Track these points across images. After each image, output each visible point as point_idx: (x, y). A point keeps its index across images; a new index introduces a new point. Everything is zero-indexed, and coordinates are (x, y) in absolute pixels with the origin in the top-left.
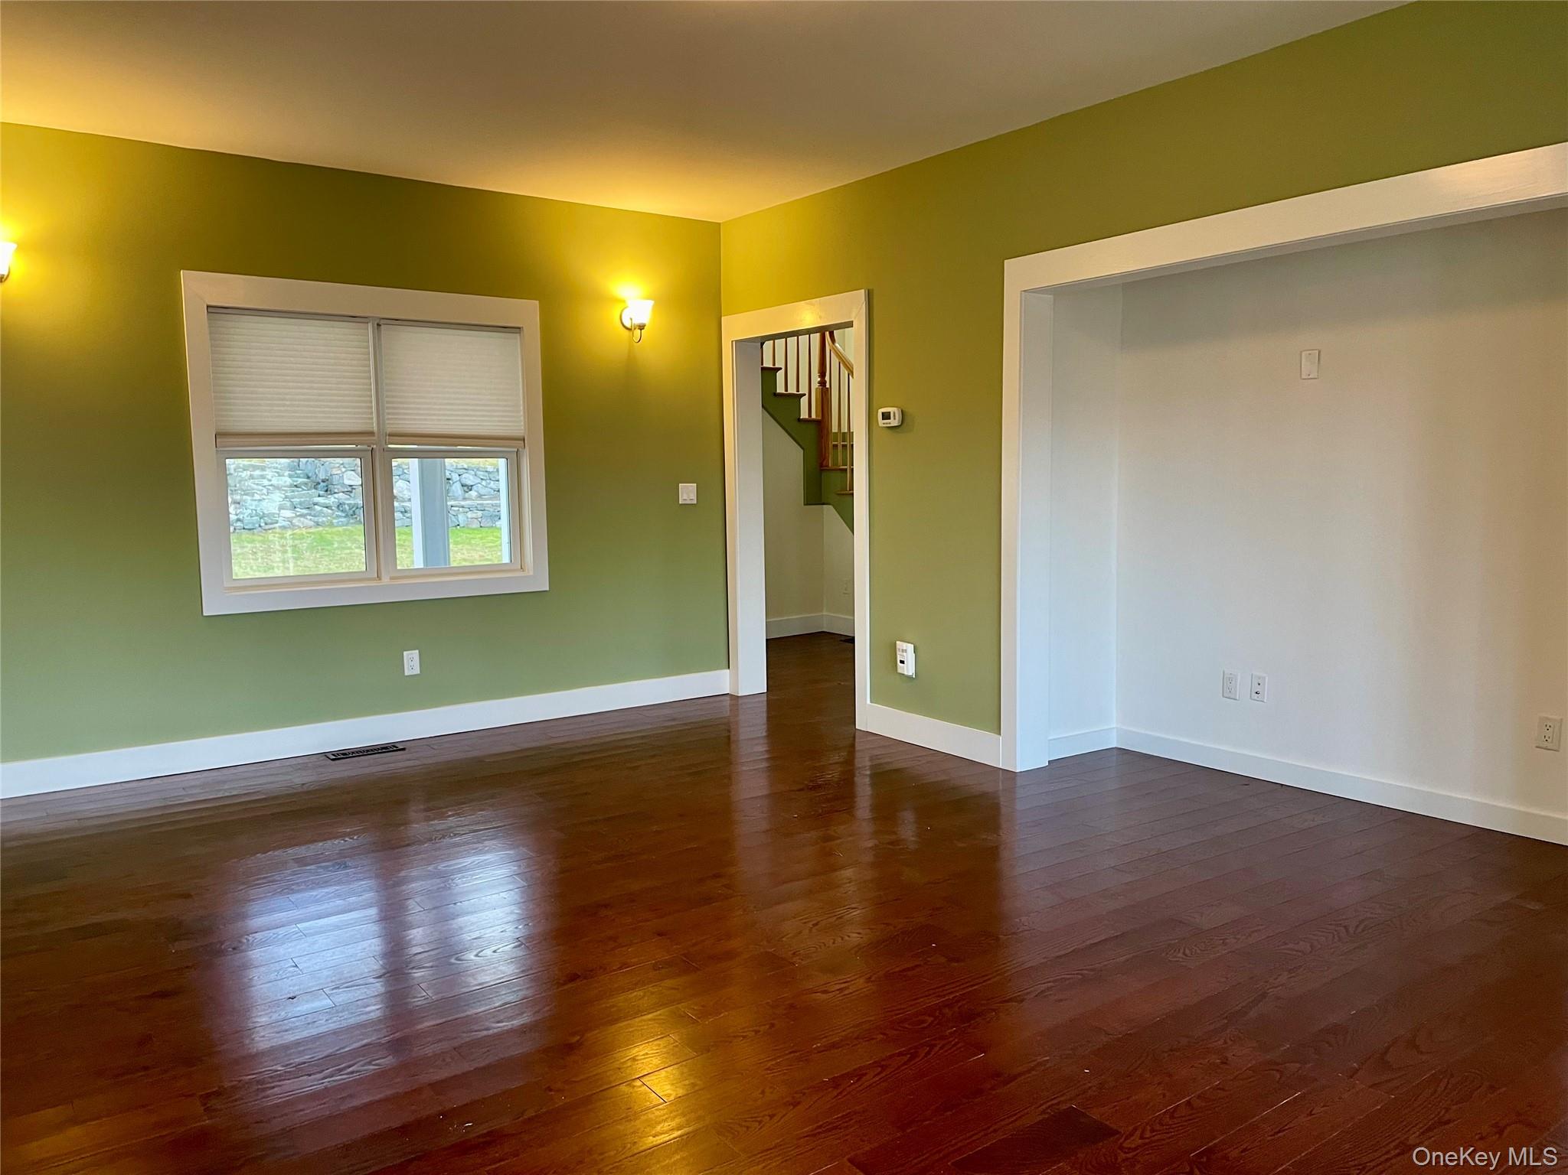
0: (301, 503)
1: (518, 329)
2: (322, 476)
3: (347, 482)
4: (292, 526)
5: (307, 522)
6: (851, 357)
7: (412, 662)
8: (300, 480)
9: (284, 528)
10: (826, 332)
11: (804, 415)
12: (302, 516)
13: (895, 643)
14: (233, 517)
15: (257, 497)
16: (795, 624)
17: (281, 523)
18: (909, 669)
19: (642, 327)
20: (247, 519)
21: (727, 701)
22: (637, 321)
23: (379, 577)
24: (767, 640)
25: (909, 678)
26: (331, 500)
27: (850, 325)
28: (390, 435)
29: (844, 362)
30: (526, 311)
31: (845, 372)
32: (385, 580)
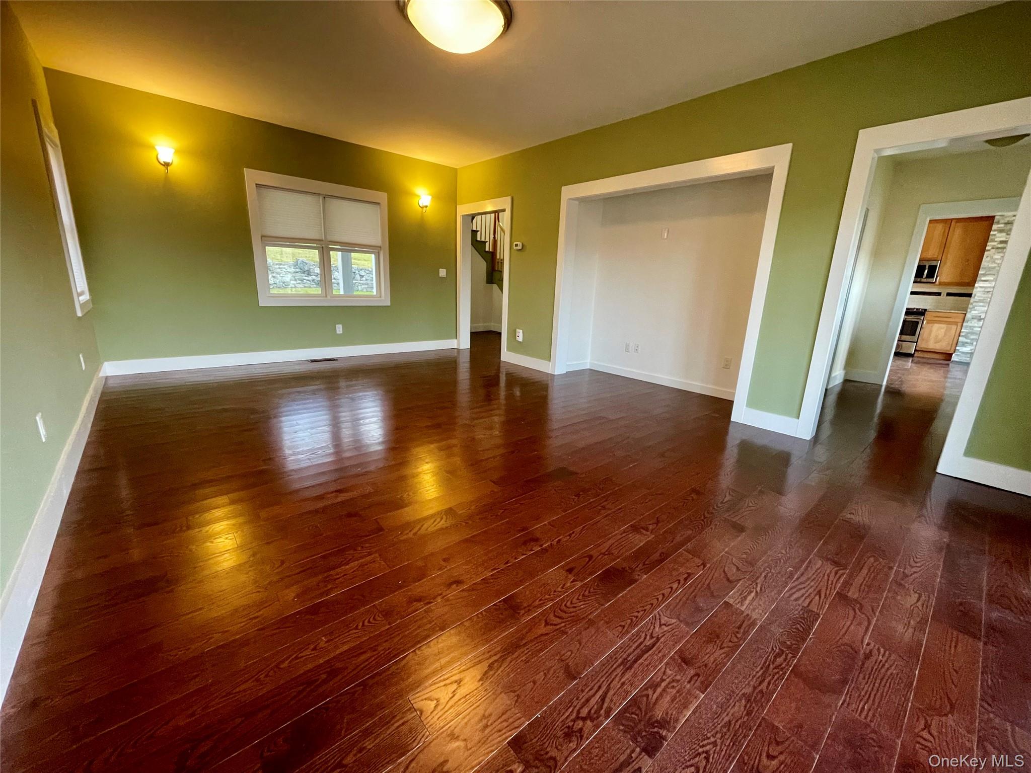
0: (298, 279)
1: (379, 204)
2: (306, 269)
3: (316, 272)
4: (295, 287)
5: (301, 286)
6: (504, 228)
7: (339, 329)
8: (298, 270)
9: (292, 287)
10: (496, 212)
11: (487, 249)
12: (299, 283)
13: (516, 330)
14: (271, 282)
15: (281, 275)
16: (481, 327)
17: (291, 285)
18: (520, 339)
19: (426, 207)
20: (278, 283)
21: (456, 350)
22: (425, 204)
23: (326, 296)
24: (471, 333)
25: (520, 342)
26: (310, 278)
27: (504, 210)
28: (330, 242)
29: (502, 230)
30: (382, 197)
31: (502, 234)
32: (329, 297)
